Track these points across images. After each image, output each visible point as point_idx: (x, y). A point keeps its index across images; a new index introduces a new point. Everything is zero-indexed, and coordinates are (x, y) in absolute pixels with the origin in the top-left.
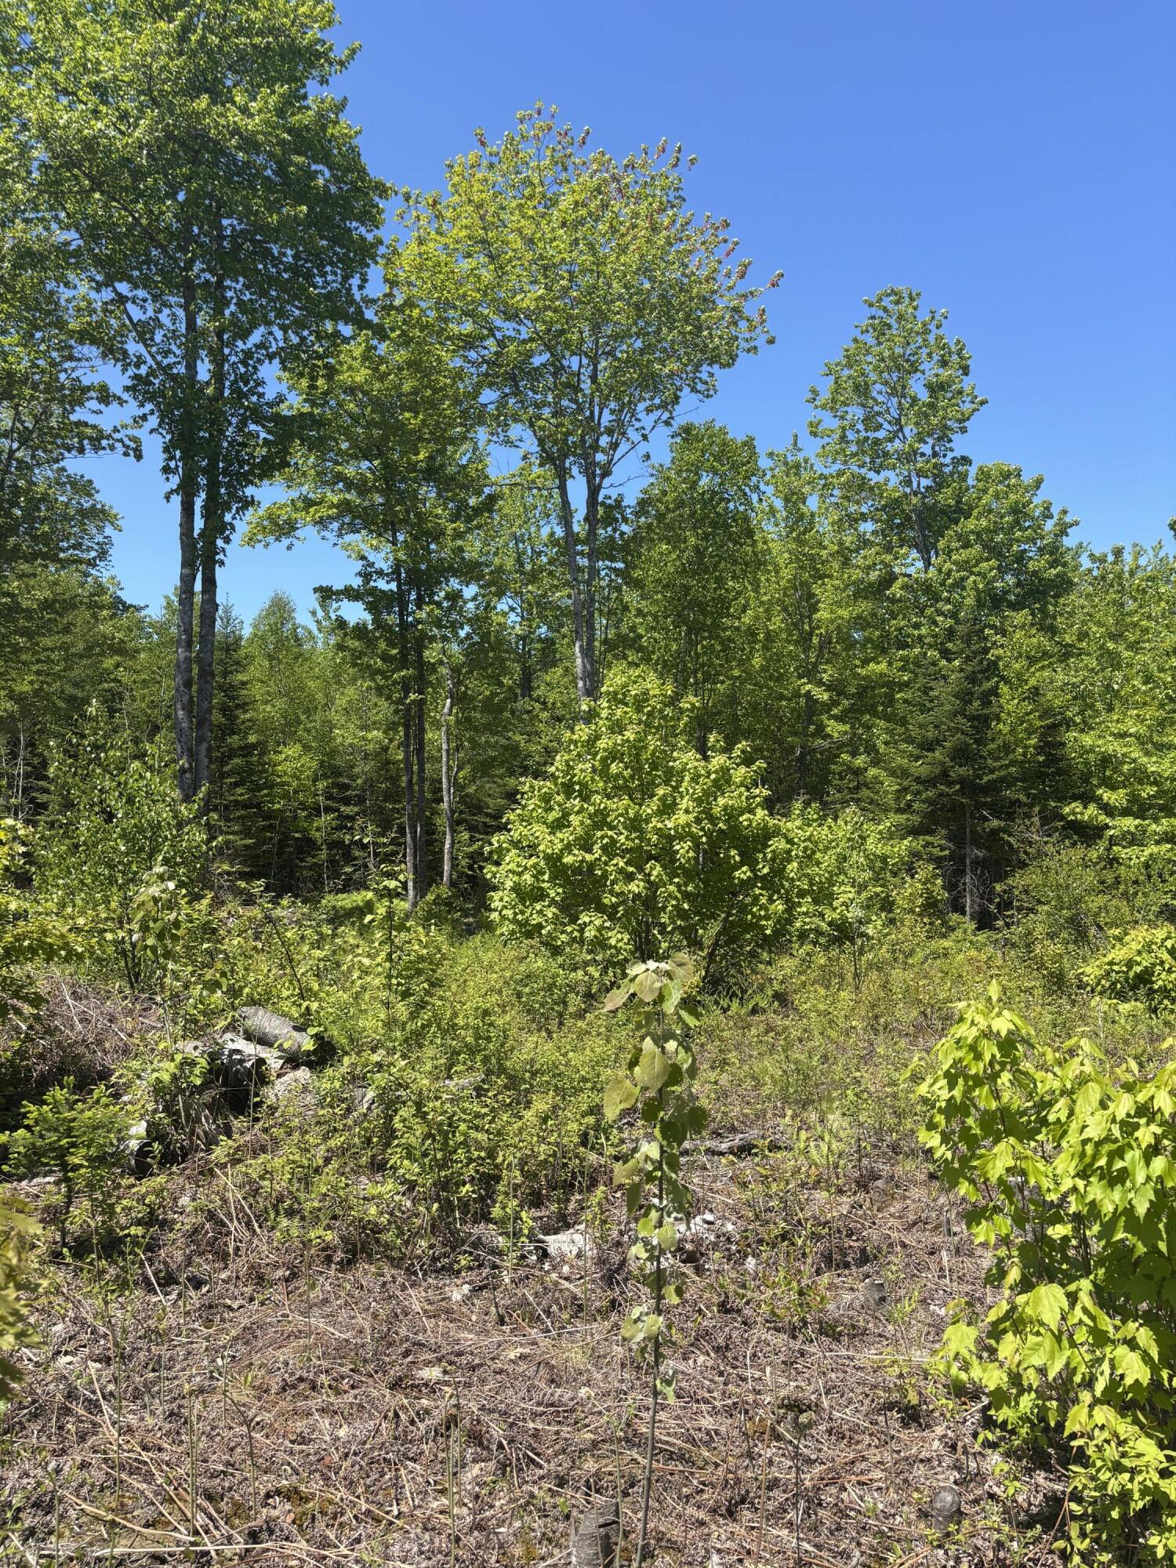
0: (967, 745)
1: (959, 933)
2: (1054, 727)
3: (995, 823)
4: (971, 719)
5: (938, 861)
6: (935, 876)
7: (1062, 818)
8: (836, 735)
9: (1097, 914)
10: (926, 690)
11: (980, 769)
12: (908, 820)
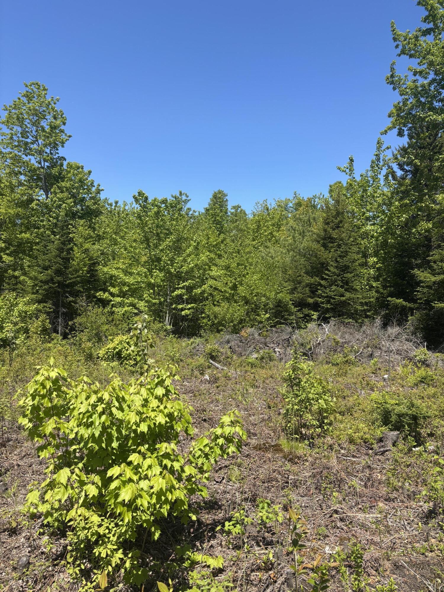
0: (61, 268)
1: (55, 341)
2: (94, 264)
3: (71, 299)
4: (63, 259)
5: (48, 313)
6: (47, 319)
7: (95, 297)
8: (7, 261)
9: (105, 332)
10: (45, 246)
11: (66, 278)
12: (37, 297)
